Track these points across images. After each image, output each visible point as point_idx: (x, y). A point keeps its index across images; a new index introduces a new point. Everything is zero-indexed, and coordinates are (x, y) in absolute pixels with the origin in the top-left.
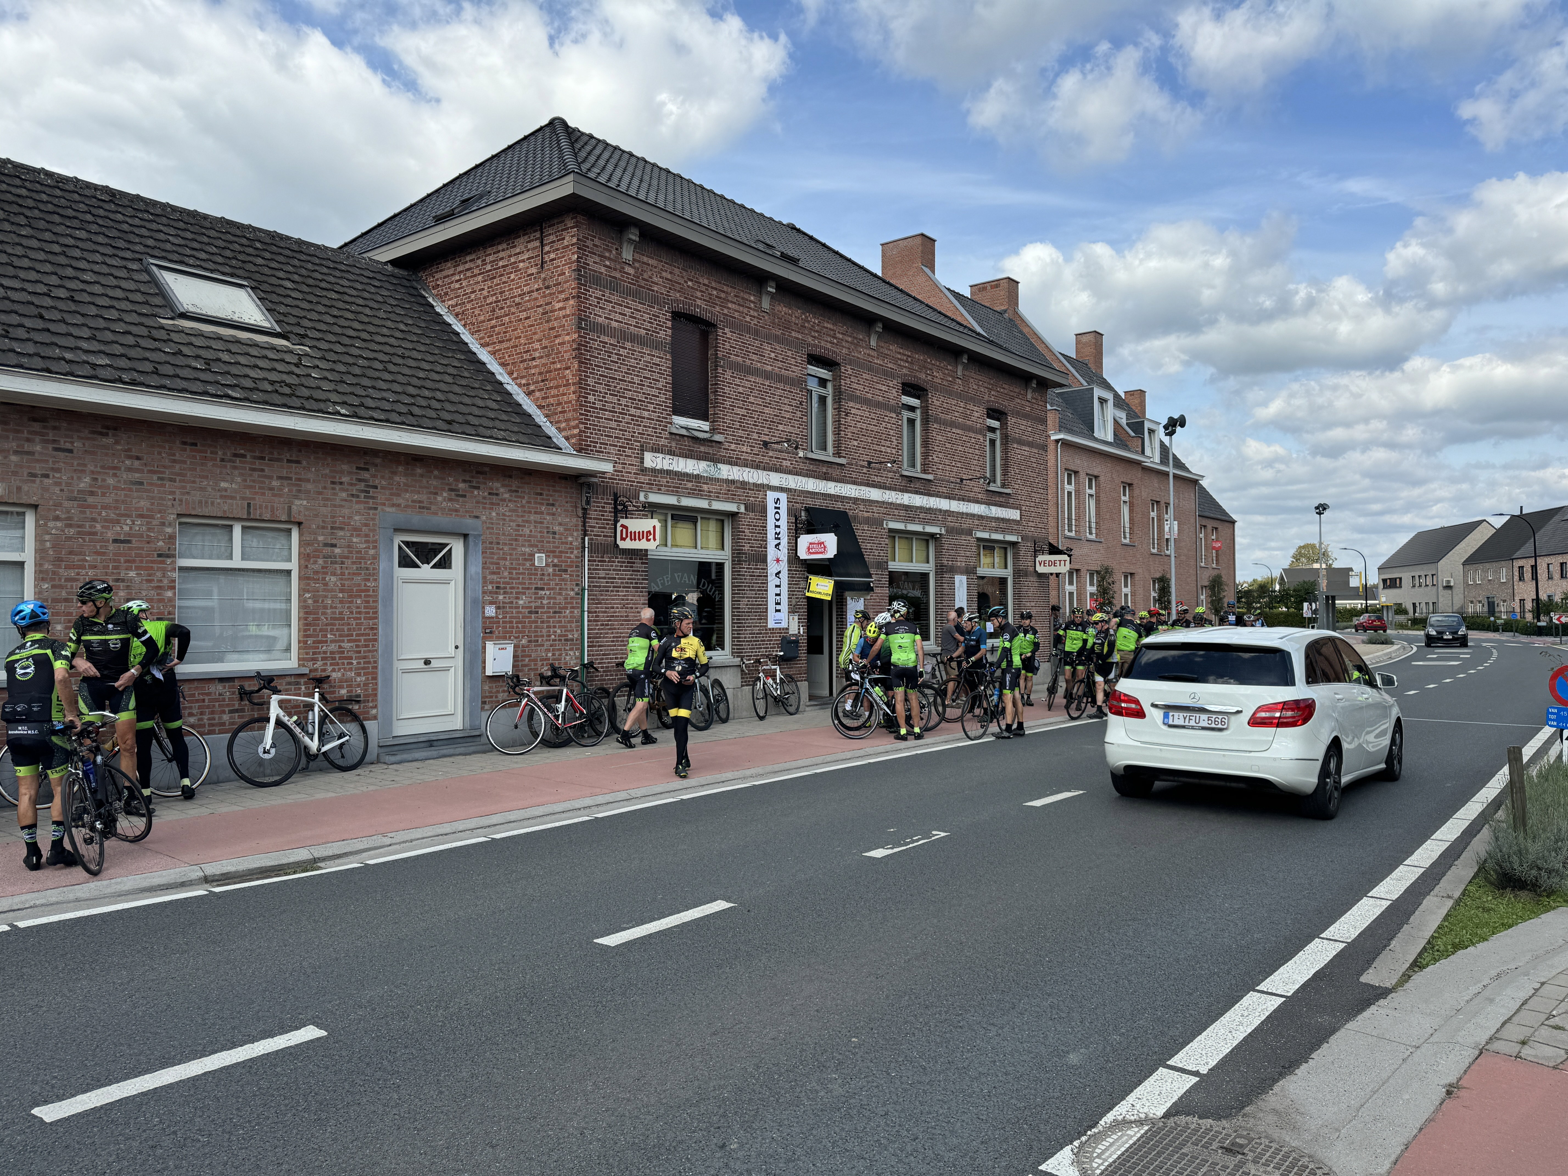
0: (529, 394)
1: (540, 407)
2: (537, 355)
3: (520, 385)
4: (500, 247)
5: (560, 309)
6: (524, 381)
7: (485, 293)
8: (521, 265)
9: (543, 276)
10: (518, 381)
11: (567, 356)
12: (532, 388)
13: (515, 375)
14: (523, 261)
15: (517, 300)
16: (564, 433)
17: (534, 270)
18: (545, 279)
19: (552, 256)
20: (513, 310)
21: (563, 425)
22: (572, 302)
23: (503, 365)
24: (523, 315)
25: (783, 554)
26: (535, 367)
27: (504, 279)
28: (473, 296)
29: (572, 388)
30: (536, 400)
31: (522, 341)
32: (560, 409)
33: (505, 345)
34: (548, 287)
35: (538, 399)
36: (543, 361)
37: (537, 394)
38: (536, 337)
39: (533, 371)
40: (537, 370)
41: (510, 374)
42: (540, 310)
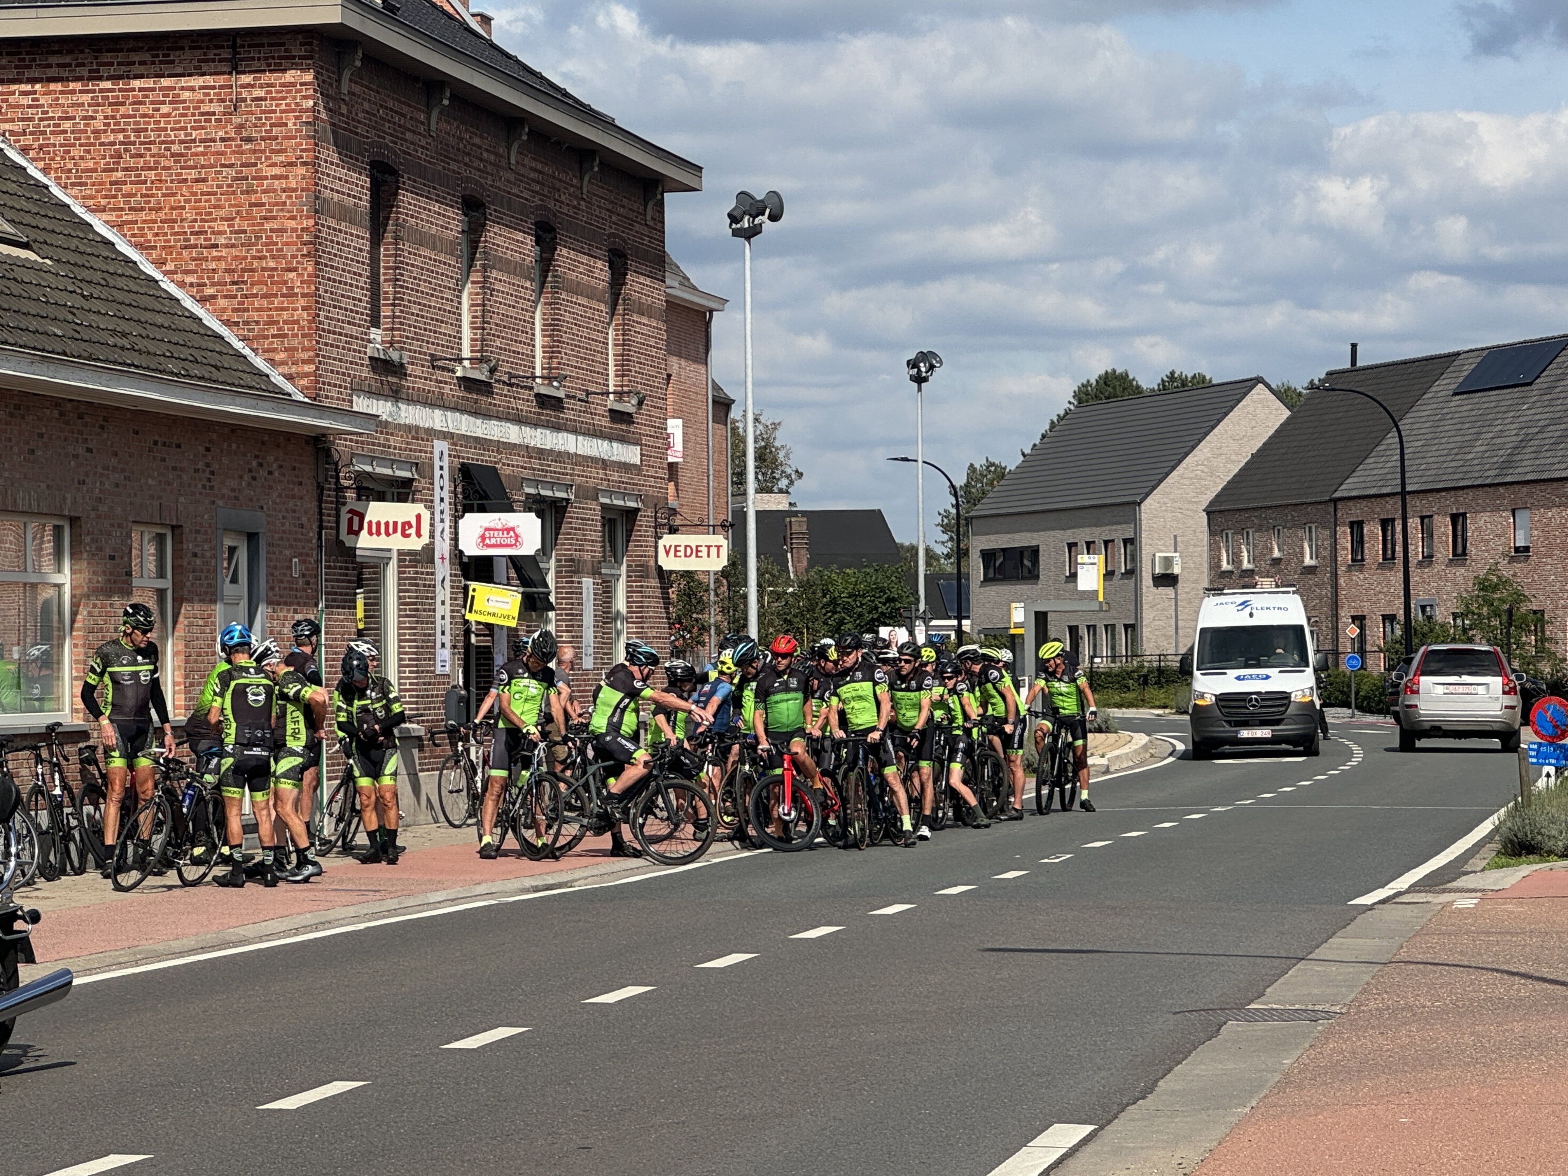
0: (203, 300)
1: (227, 323)
2: (222, 240)
3: (181, 285)
4: (135, 57)
5: (274, 177)
6: (189, 279)
7: (98, 124)
8: (186, 95)
9: (237, 120)
10: (178, 277)
11: (288, 252)
12: (209, 291)
13: (170, 266)
14: (192, 89)
15: (175, 148)
16: (286, 370)
17: (216, 108)
18: (241, 126)
19: (259, 93)
20: (163, 162)
21: (281, 356)
22: (302, 170)
23: (143, 247)
24: (193, 174)
25: (447, 547)
26: (219, 259)
27: (143, 109)
28: (67, 125)
29: (302, 302)
30: (218, 313)
31: (188, 214)
32: (274, 331)
33: (143, 215)
34: (249, 140)
35: (224, 310)
36: (235, 252)
37: (222, 303)
38: (222, 213)
39: (213, 265)
40: (223, 265)
41: (159, 263)
42: (232, 172)
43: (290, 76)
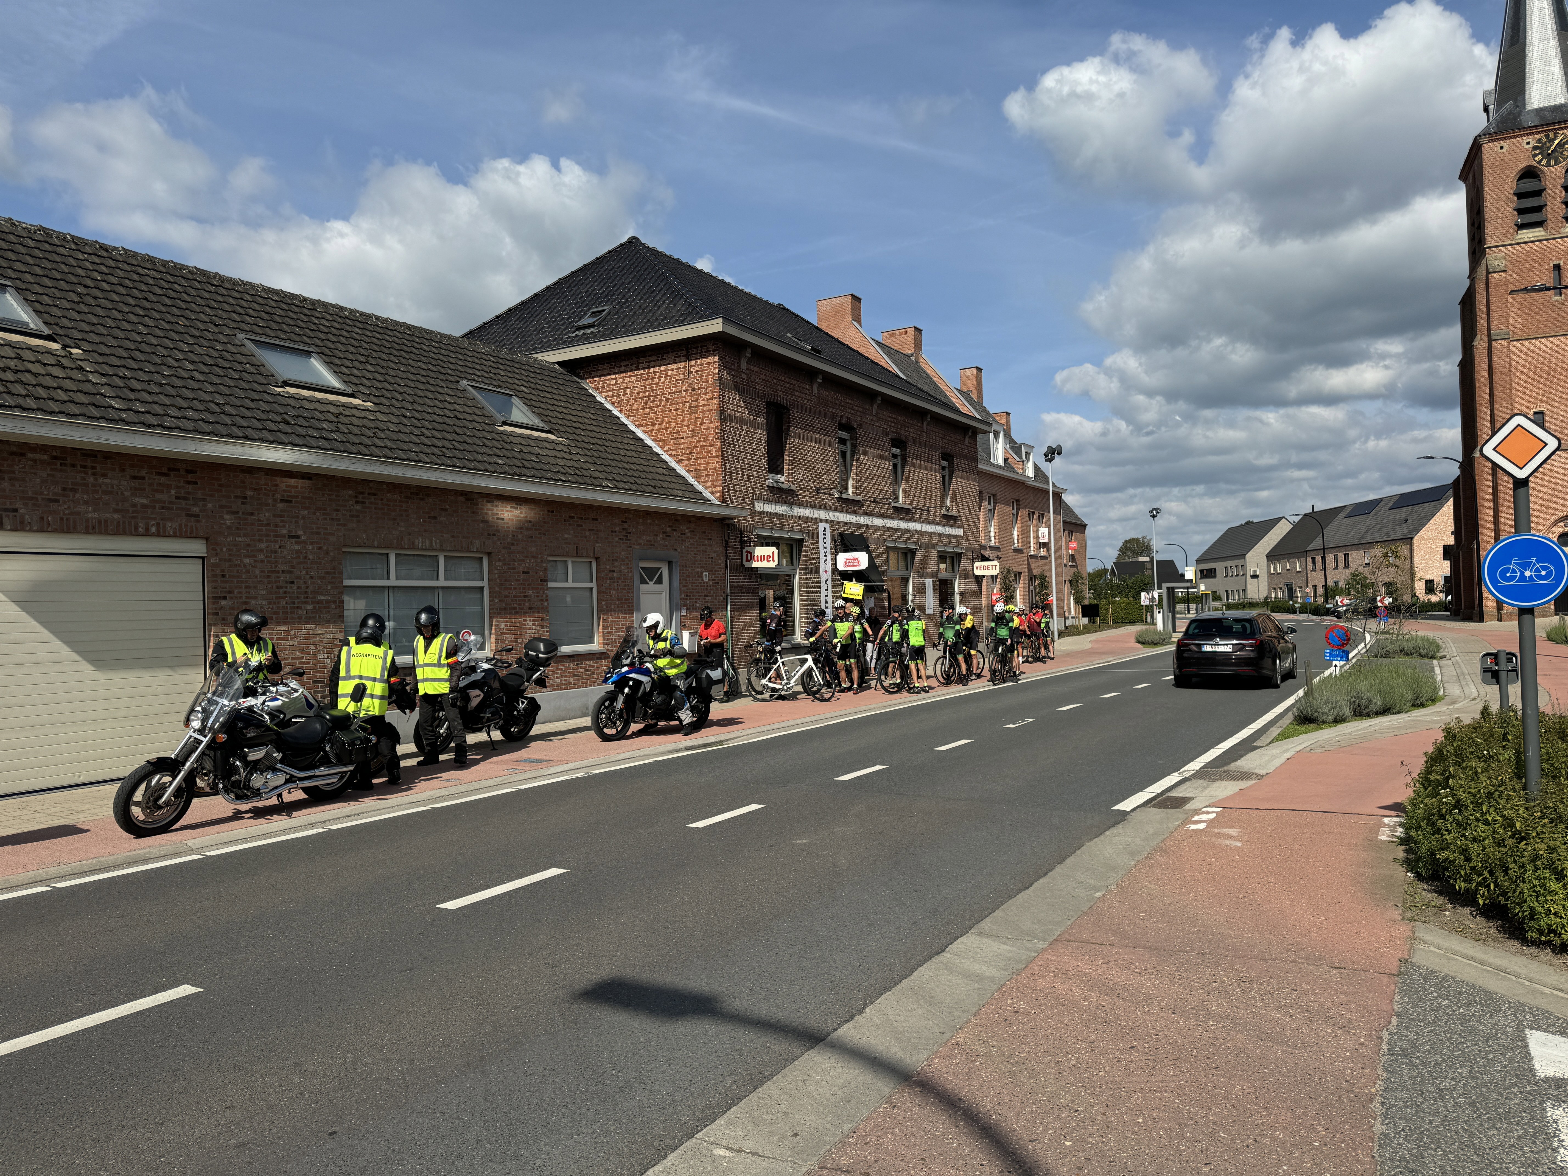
0: (679, 462)
1: (688, 471)
2: (685, 435)
3: (671, 456)
4: (651, 359)
5: (704, 405)
6: (674, 453)
7: (639, 389)
8: (670, 372)
9: (689, 381)
10: (669, 452)
11: (710, 437)
12: (681, 458)
13: (666, 448)
14: (672, 370)
15: (667, 396)
16: (710, 490)
17: (682, 377)
18: (691, 384)
19: (697, 368)
20: (663, 403)
21: (709, 484)
22: (714, 401)
23: (655, 440)
24: (674, 407)
25: (828, 567)
26: (684, 443)
27: (655, 381)
28: (628, 391)
29: (716, 460)
30: (685, 467)
31: (672, 425)
32: (705, 473)
33: (656, 427)
34: (694, 390)
35: (686, 466)
36: (690, 440)
37: (686, 462)
38: (685, 423)
39: (682, 446)
40: (686, 446)
41: (662, 447)
42: (688, 405)
43: (710, 359)
